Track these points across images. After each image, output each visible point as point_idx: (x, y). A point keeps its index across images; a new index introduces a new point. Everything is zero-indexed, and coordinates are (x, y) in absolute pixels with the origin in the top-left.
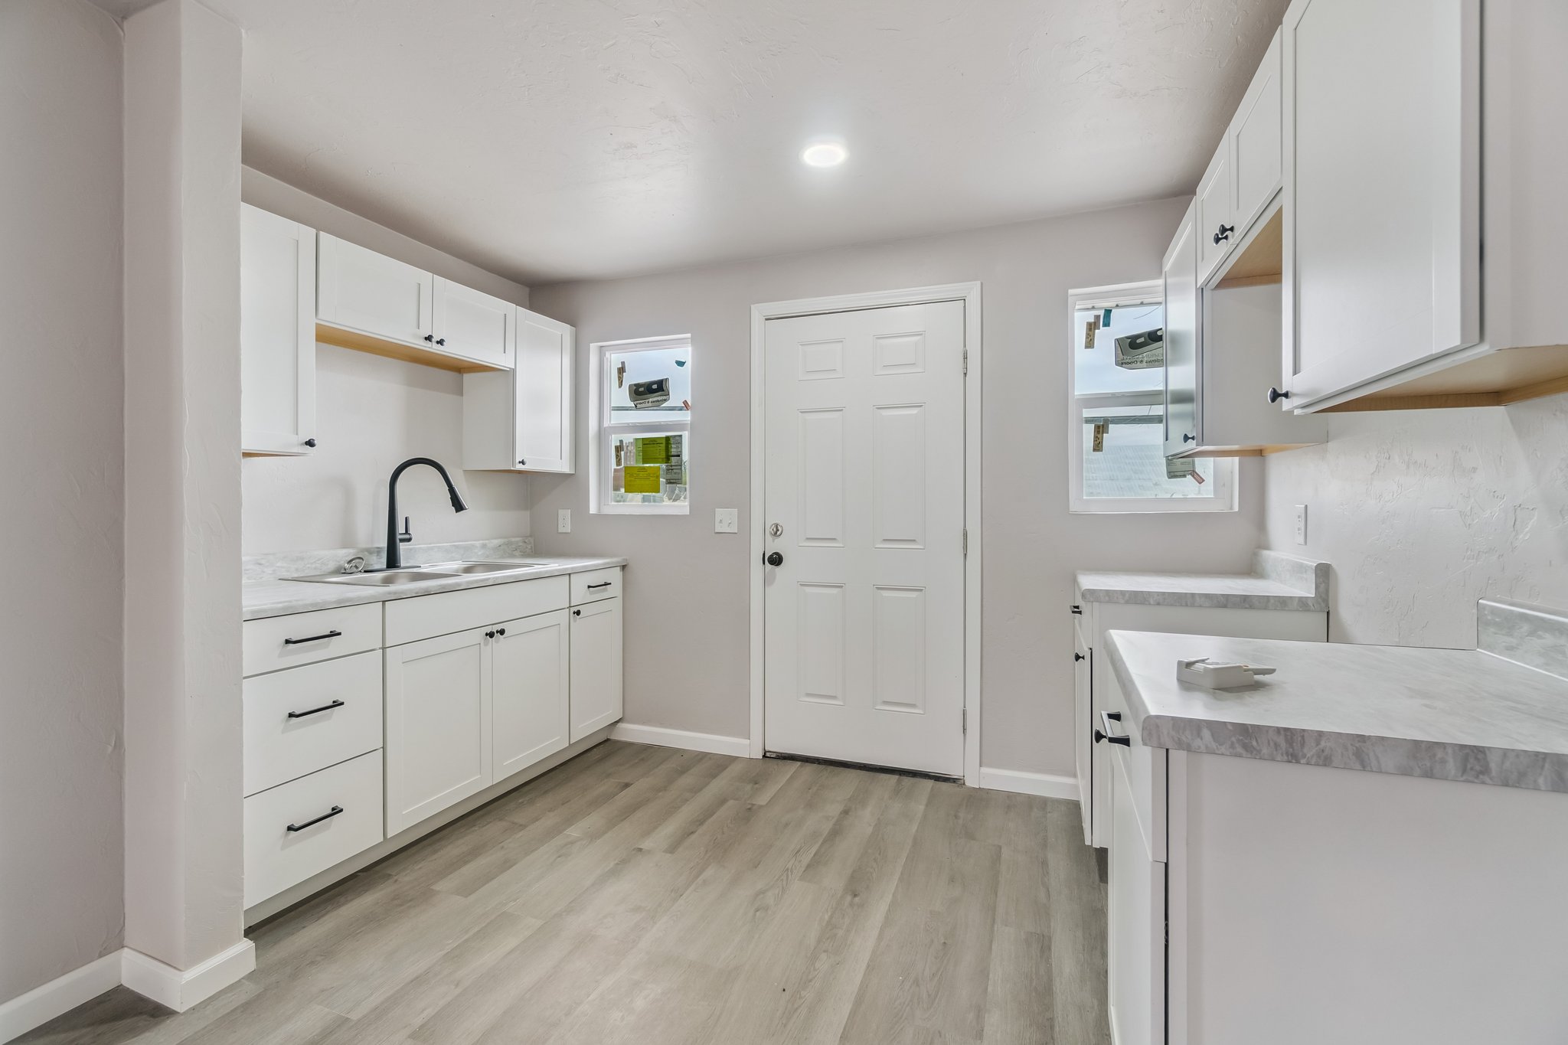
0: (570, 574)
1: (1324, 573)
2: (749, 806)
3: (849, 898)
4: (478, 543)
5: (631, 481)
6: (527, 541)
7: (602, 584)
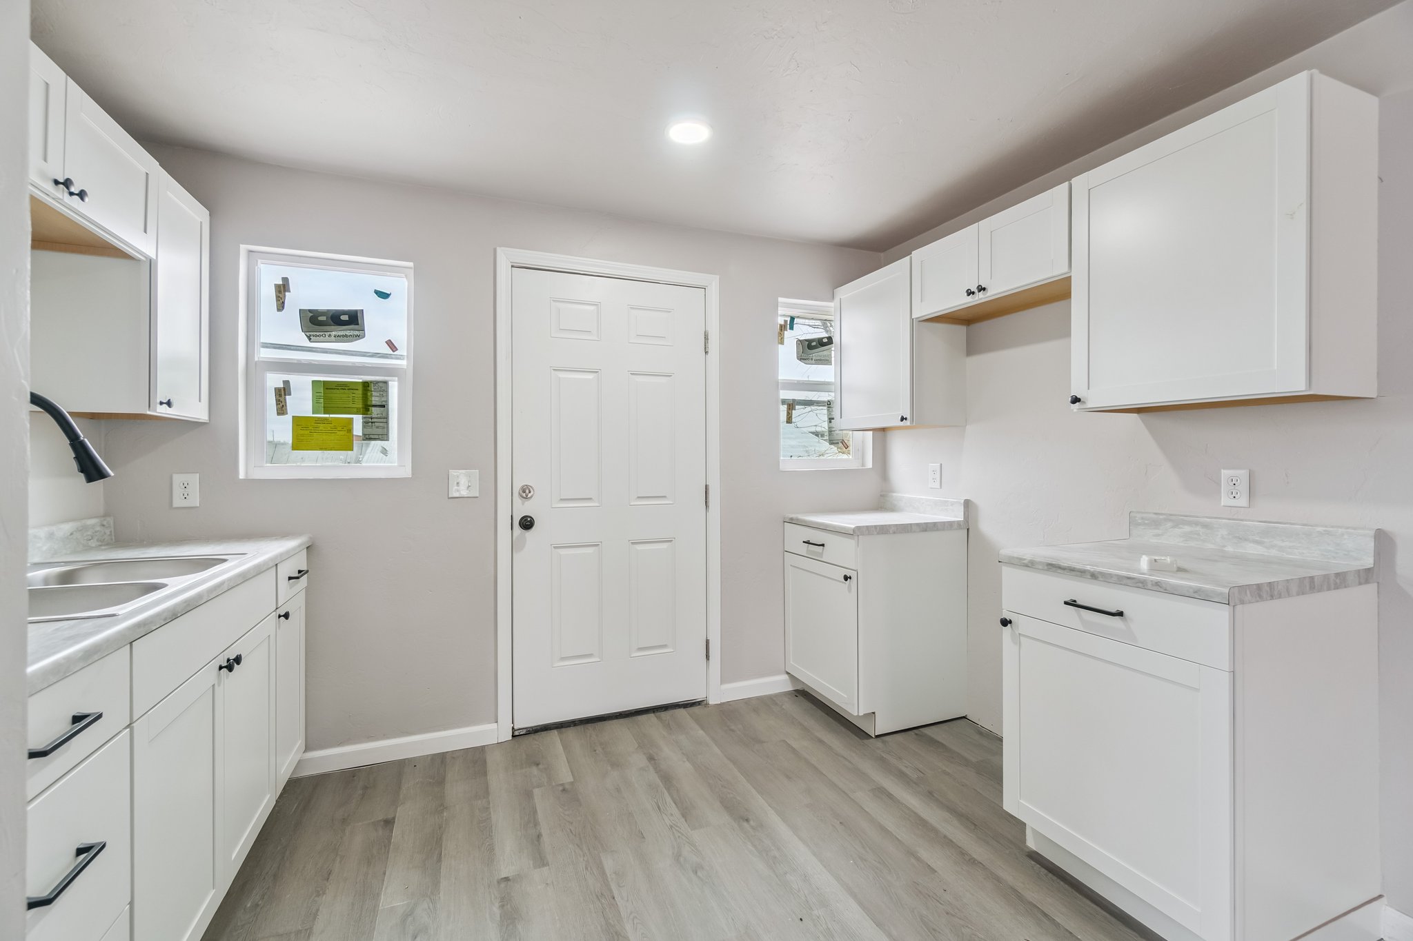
0: (276, 565)
1: (967, 504)
3: (745, 824)
5: (302, 435)
6: (105, 523)
7: (299, 573)
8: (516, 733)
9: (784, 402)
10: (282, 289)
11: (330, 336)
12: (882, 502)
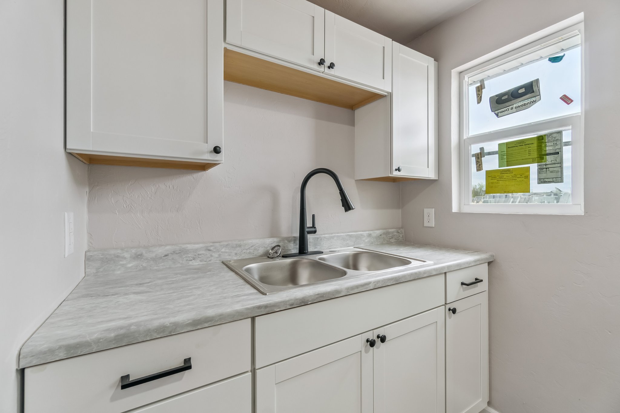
0: (445, 273)
4: (365, 233)
5: (492, 183)
6: (399, 231)
7: (474, 281)
10: (480, 88)
11: (512, 108)
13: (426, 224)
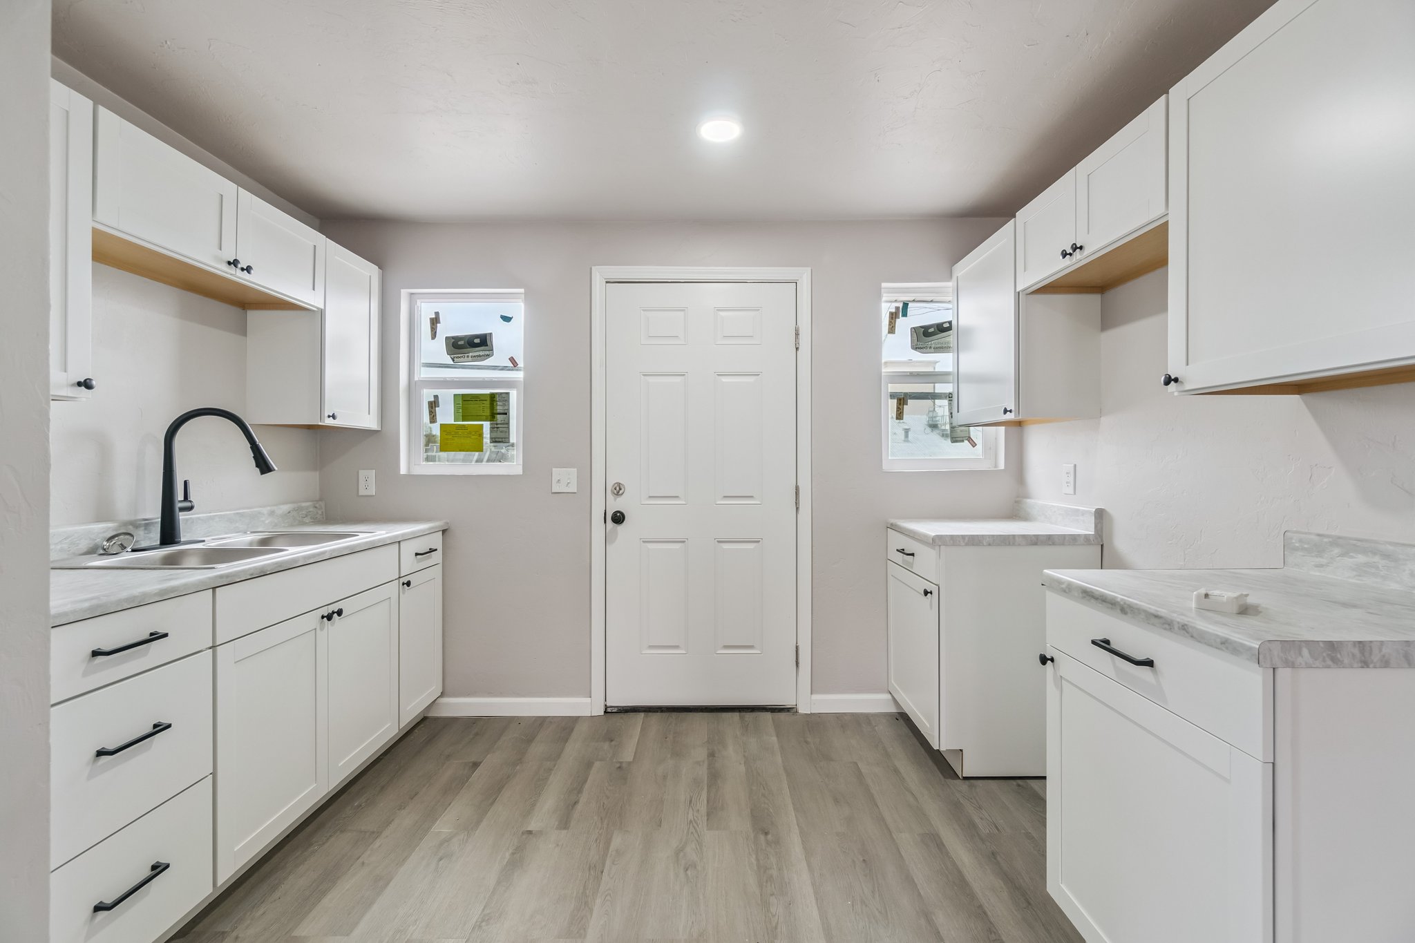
0: (399, 542)
1: (1100, 515)
2: (618, 765)
3: (762, 837)
4: (265, 510)
5: (447, 439)
6: (317, 505)
7: (429, 550)
8: (609, 710)
9: (892, 396)
10: (435, 321)
11: (468, 356)
12: (1015, 512)
13: (362, 492)
